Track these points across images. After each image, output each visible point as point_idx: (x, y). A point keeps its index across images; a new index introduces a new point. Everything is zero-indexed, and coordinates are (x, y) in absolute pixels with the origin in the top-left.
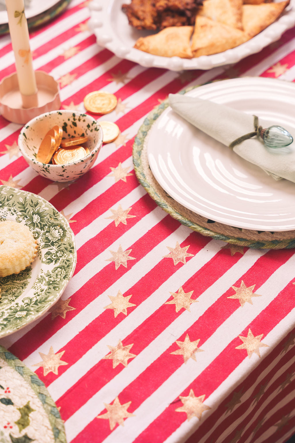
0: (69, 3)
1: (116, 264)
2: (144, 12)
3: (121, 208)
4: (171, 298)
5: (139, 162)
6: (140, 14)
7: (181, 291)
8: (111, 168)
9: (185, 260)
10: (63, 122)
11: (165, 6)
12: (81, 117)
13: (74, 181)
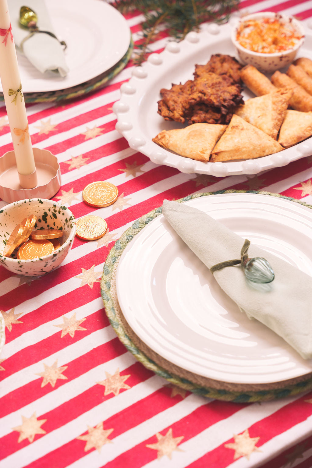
0: (111, 80)
1: (44, 380)
2: (175, 102)
3: (74, 317)
4: (86, 433)
5: (110, 269)
6: (171, 103)
7: (100, 426)
8: (82, 268)
9: (118, 391)
10: (44, 211)
11: (198, 99)
12: (61, 210)
13: (39, 277)
